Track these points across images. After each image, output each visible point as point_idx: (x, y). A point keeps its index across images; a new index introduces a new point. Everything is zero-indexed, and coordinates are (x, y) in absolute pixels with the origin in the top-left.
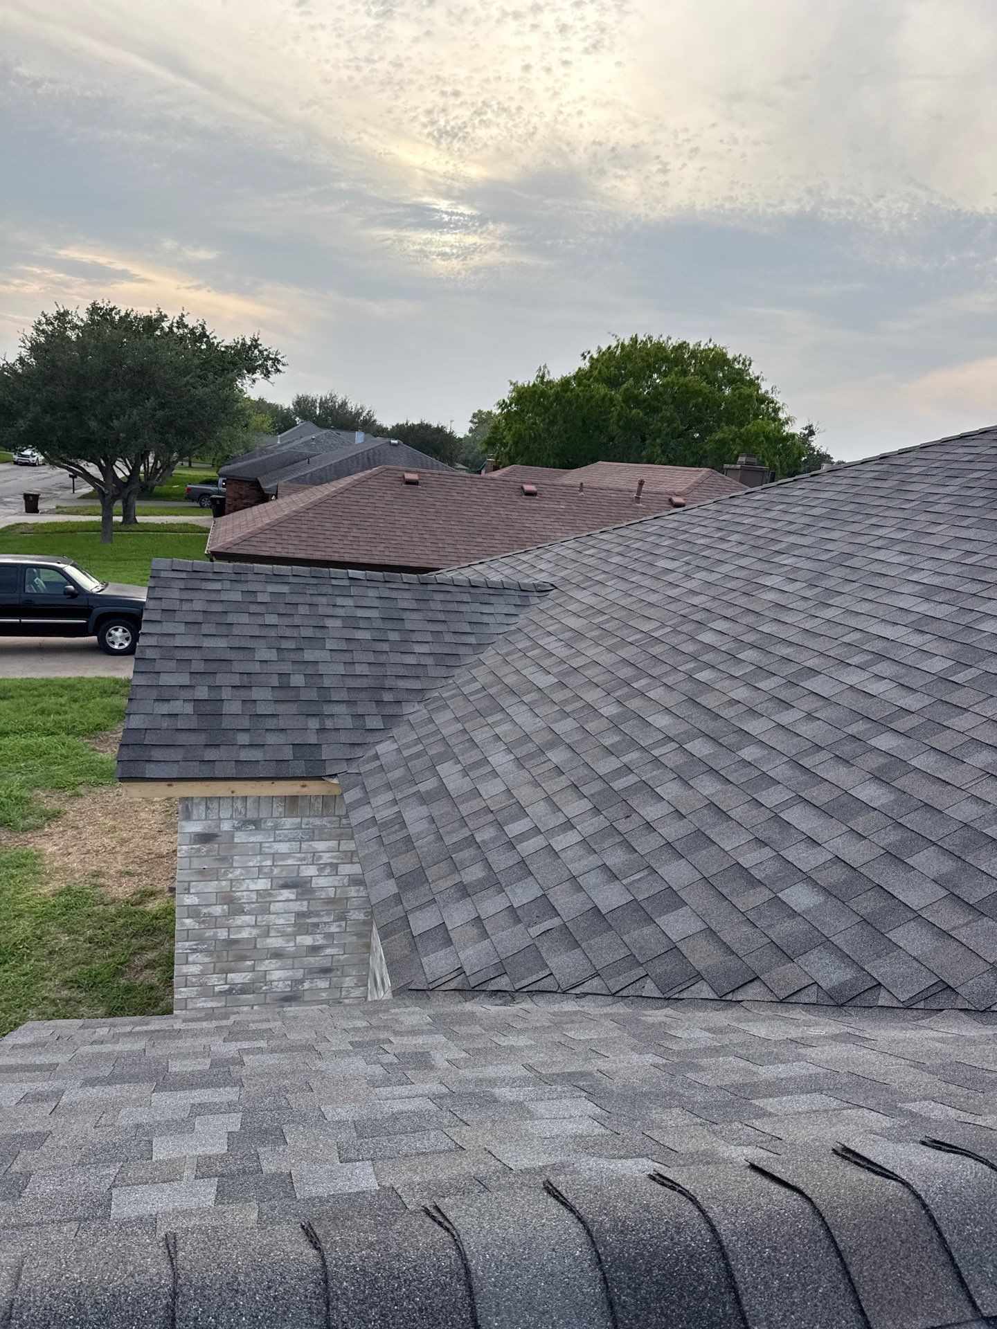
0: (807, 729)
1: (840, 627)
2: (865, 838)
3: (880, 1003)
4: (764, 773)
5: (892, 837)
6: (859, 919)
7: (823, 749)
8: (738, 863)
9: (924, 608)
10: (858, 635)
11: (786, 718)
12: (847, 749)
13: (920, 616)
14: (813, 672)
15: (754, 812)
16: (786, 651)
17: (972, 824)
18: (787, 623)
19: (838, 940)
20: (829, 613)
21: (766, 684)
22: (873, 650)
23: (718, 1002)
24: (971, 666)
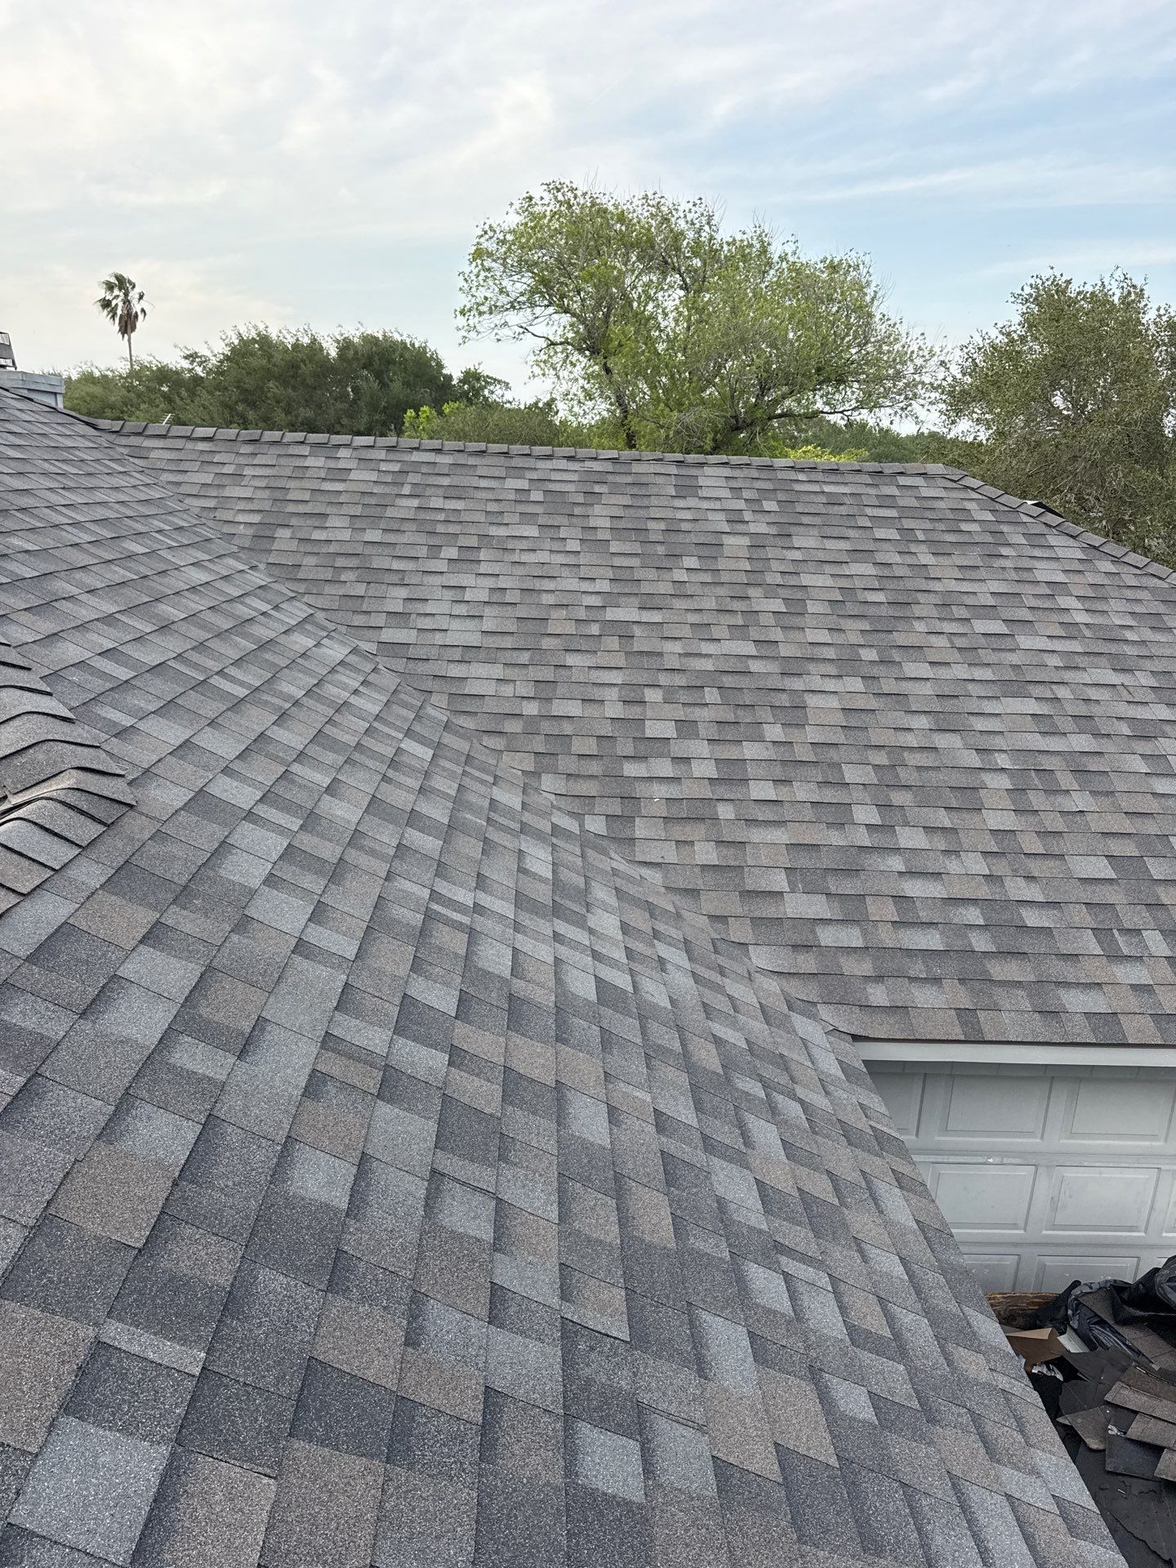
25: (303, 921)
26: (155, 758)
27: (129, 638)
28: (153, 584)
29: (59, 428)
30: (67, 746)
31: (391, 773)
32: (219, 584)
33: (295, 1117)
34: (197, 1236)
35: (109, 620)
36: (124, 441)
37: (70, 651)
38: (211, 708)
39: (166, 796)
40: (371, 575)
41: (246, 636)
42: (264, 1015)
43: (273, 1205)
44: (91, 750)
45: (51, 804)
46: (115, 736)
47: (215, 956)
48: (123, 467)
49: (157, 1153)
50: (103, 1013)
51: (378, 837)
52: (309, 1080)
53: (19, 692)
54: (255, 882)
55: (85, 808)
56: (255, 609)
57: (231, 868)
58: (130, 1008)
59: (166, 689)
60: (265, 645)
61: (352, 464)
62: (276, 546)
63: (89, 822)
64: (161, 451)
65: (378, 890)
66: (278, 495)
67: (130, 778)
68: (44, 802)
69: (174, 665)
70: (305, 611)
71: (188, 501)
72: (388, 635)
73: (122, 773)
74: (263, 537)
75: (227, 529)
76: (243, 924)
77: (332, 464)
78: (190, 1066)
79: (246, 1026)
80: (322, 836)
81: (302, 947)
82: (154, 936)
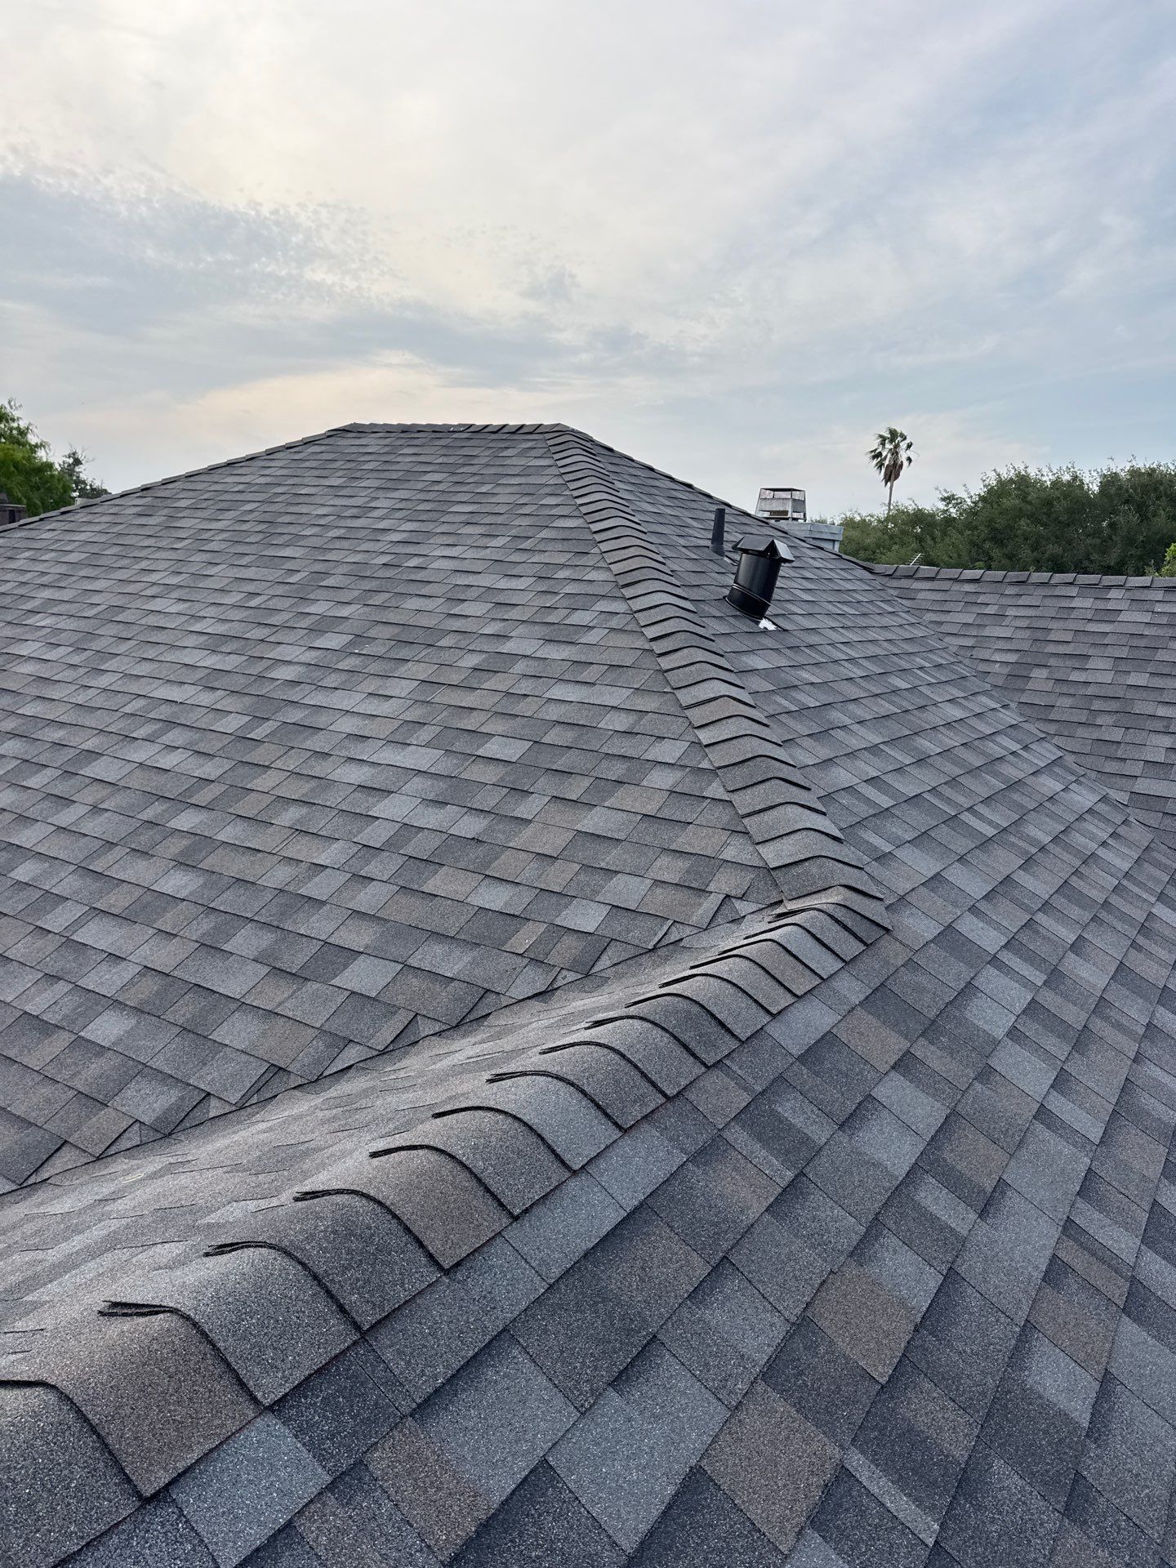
0: (93, 826)
1: (120, 695)
2: (175, 935)
3: (212, 1115)
4: (47, 892)
5: (207, 924)
6: (178, 1030)
7: (116, 845)
8: (26, 1013)
9: (212, 661)
10: (141, 702)
11: (66, 817)
12: (144, 840)
13: (207, 671)
14: (93, 755)
15: (40, 943)
16: (57, 735)
17: (287, 888)
18: (54, 700)
19: (158, 1063)
20: (104, 681)
21: (35, 781)
22: (160, 717)
23: (18, 1192)
24: (268, 719)
25: (1046, 1087)
26: (909, 887)
27: (891, 768)
28: (912, 718)
29: (842, 573)
30: (837, 863)
31: (1141, 940)
32: (974, 722)
33: (1034, 1301)
34: (935, 1395)
35: (874, 749)
36: (895, 583)
37: (842, 776)
38: (961, 845)
39: (919, 926)
40: (1130, 719)
41: (996, 774)
42: (1005, 1177)
43: (1009, 1392)
44: (856, 870)
45: (821, 916)
46: (875, 860)
47: (959, 1101)
48: (893, 607)
49: (900, 1291)
50: (859, 1129)
51: (1125, 1010)
52: (1049, 1265)
53: (801, 810)
54: (999, 1033)
55: (849, 925)
56: (1005, 748)
57: (976, 1013)
58: (881, 1131)
59: (920, 820)
60: (1014, 785)
61: (1124, 605)
62: (1030, 686)
63: (852, 939)
64: (927, 592)
65: (1125, 1070)
66: (1039, 635)
67: (888, 902)
68: (816, 913)
69: (928, 798)
70: (1054, 754)
71: (948, 639)
72: (1141, 786)
73: (882, 897)
74: (1018, 676)
75: (982, 667)
76: (986, 1074)
77: (1101, 605)
78: (933, 1209)
79: (988, 1185)
80: (1066, 997)
81: (1043, 1114)
82: (904, 1064)
